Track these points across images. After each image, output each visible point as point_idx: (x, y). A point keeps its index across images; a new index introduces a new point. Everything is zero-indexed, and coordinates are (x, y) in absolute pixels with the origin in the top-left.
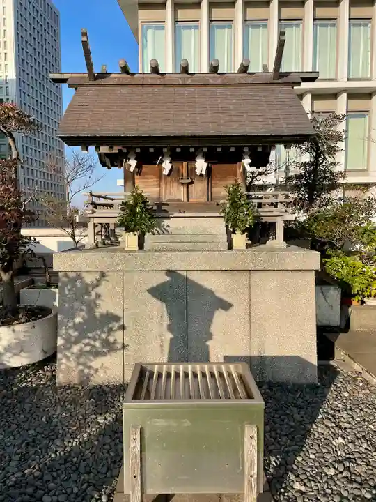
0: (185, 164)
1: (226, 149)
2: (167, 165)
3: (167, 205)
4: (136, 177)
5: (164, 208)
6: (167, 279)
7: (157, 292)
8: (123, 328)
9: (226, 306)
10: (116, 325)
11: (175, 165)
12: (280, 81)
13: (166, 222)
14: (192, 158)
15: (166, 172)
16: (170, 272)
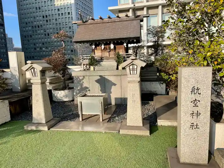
0: (108, 46)
1: (117, 42)
2: (103, 47)
3: (103, 58)
4: (95, 50)
5: (102, 59)
6: (100, 78)
7: (97, 81)
8: (89, 90)
9: (115, 85)
10: (88, 90)
11: (105, 46)
12: (136, 19)
13: (101, 63)
14: (109, 44)
15: (103, 49)
16: (100, 76)
